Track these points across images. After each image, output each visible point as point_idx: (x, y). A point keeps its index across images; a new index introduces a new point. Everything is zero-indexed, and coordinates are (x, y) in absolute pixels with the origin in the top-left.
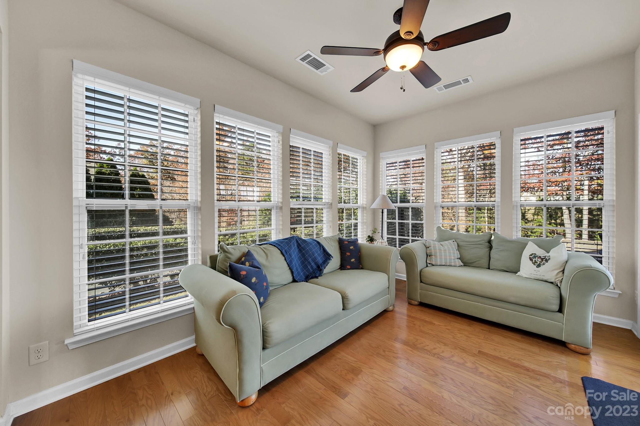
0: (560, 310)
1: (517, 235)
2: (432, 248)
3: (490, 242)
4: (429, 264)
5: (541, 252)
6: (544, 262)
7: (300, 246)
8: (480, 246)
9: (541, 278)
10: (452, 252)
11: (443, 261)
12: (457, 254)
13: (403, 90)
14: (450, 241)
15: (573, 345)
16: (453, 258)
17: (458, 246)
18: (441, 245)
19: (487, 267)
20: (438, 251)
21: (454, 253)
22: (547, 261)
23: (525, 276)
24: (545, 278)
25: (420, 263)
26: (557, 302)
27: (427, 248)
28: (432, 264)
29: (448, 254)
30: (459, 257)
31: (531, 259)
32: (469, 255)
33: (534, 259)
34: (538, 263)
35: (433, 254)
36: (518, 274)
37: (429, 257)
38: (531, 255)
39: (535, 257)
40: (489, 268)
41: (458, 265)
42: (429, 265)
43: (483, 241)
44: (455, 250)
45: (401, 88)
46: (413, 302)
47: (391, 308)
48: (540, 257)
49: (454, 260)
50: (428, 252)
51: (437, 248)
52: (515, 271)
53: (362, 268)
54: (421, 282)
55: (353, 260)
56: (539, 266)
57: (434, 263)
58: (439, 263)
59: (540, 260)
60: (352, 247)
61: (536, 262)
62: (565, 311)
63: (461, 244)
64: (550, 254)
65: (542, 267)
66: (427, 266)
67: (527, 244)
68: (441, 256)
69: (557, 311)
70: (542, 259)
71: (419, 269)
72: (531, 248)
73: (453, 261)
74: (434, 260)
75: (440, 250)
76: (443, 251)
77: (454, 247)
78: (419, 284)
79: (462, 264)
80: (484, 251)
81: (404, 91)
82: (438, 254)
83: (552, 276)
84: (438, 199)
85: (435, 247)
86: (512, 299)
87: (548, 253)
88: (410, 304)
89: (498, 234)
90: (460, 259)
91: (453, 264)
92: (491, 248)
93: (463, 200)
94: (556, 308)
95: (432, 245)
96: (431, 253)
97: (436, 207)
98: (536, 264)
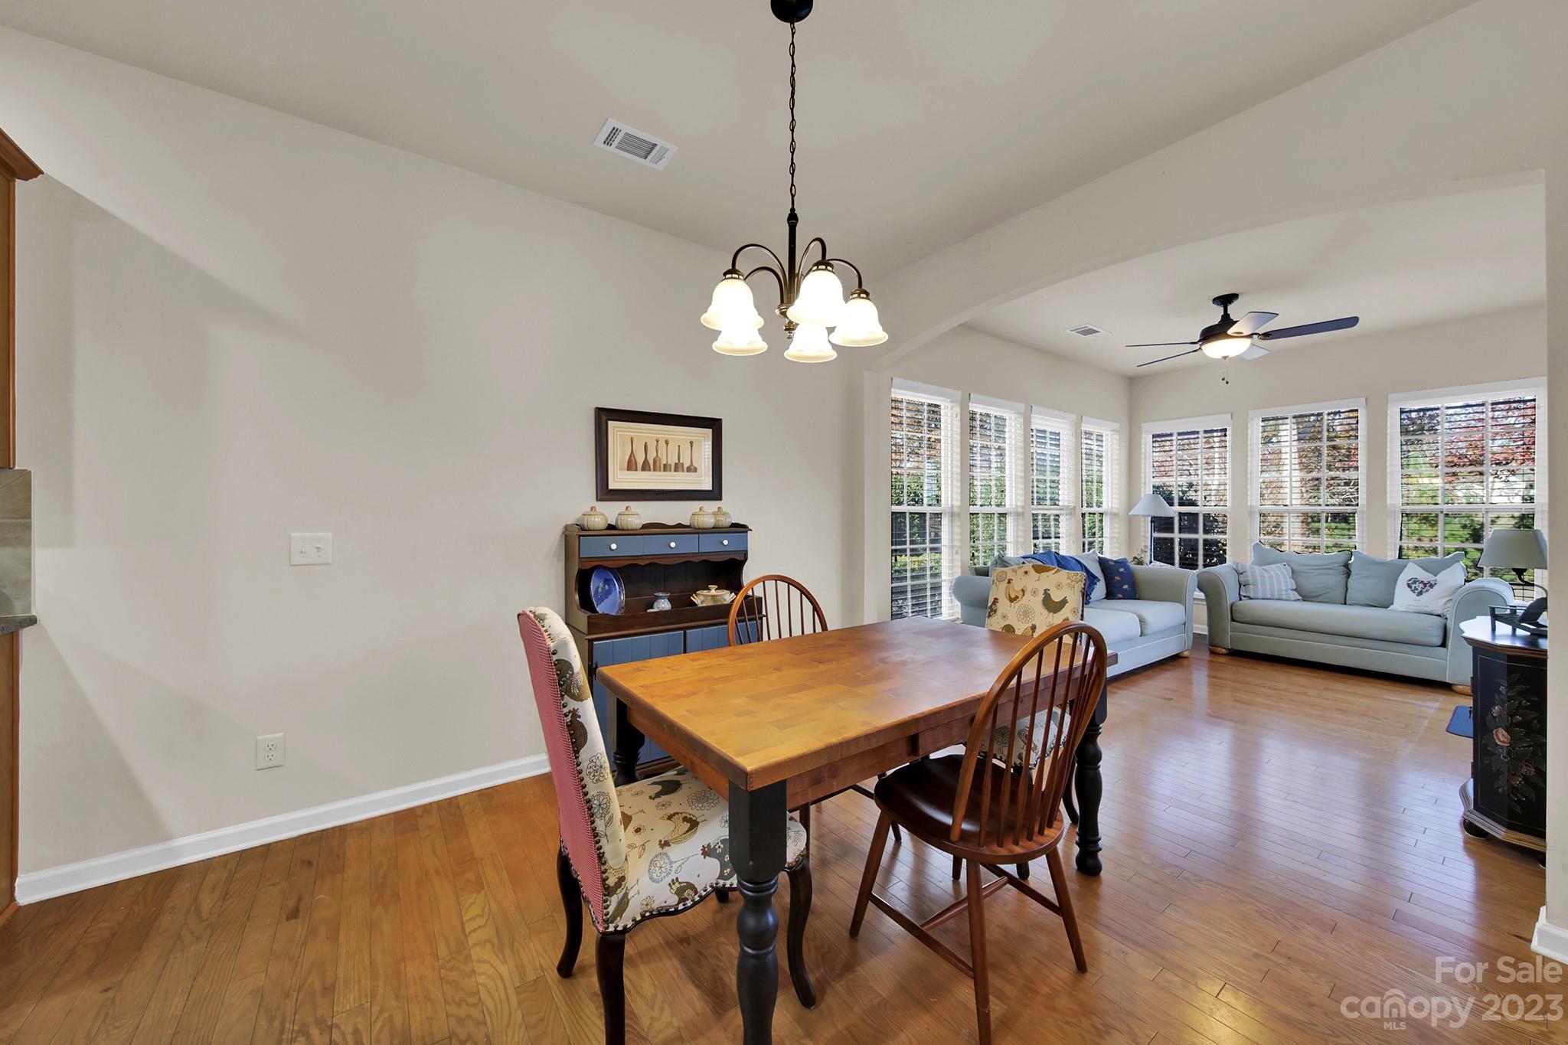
0: (1444, 645)
1: (1392, 555)
2: (1249, 574)
3: (1346, 566)
4: (1245, 597)
5: (1425, 576)
6: (1428, 587)
7: (1060, 563)
8: (1330, 571)
9: (1423, 611)
10: (1282, 579)
11: (1268, 592)
12: (1291, 583)
13: (1225, 381)
14: (1279, 565)
15: (1460, 687)
16: (1284, 588)
17: (1293, 571)
18: (1264, 570)
19: (1343, 602)
20: (1259, 578)
21: (1286, 582)
22: (1431, 586)
23: (1400, 609)
24: (1429, 610)
25: (1231, 595)
26: (1440, 633)
27: (1239, 574)
28: (1249, 597)
29: (1275, 583)
30: (1295, 587)
31: (1409, 586)
32: (1311, 584)
33: (1413, 586)
34: (1420, 589)
35: (1251, 582)
36: (1392, 607)
37: (1243, 587)
38: (1410, 580)
39: (1415, 582)
40: (1345, 604)
41: (1293, 598)
42: (1243, 598)
43: (1336, 565)
44: (1288, 577)
45: (1223, 379)
46: (1219, 650)
47: (1186, 653)
48: (1422, 582)
49: (1286, 591)
50: (1242, 579)
51: (1258, 574)
52: (1386, 604)
53: (1138, 599)
54: (1233, 620)
55: (1126, 587)
56: (1420, 593)
57: (1252, 596)
58: (1260, 596)
59: (1422, 585)
60: (1122, 570)
61: (1416, 589)
62: (1450, 643)
63: (1295, 568)
64: (1439, 577)
65: (1425, 595)
66: (1241, 599)
67: (1405, 566)
68: (1264, 584)
69: (1439, 644)
70: (1425, 585)
71: (1229, 603)
72: (1412, 571)
73: (1284, 593)
74: (1252, 591)
75: (1262, 576)
76: (1267, 579)
77: (1285, 573)
78: (1229, 624)
79: (1300, 598)
80: (1338, 578)
81: (1227, 383)
82: (1259, 583)
83: (1437, 606)
84: (1254, 500)
85: (1253, 573)
86: (1376, 634)
87: (1436, 576)
88: (1213, 653)
89: (1363, 554)
90: (1295, 590)
91: (1284, 597)
92: (1348, 574)
93: (1298, 502)
94: (1439, 641)
95: (1248, 570)
96: (1248, 580)
97: (1251, 513)
98: (1416, 591)
